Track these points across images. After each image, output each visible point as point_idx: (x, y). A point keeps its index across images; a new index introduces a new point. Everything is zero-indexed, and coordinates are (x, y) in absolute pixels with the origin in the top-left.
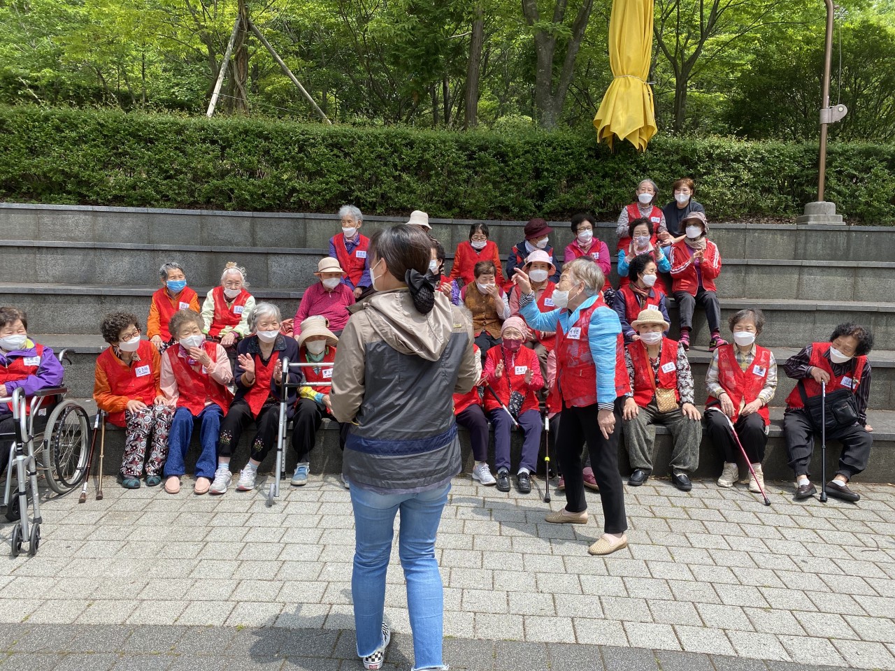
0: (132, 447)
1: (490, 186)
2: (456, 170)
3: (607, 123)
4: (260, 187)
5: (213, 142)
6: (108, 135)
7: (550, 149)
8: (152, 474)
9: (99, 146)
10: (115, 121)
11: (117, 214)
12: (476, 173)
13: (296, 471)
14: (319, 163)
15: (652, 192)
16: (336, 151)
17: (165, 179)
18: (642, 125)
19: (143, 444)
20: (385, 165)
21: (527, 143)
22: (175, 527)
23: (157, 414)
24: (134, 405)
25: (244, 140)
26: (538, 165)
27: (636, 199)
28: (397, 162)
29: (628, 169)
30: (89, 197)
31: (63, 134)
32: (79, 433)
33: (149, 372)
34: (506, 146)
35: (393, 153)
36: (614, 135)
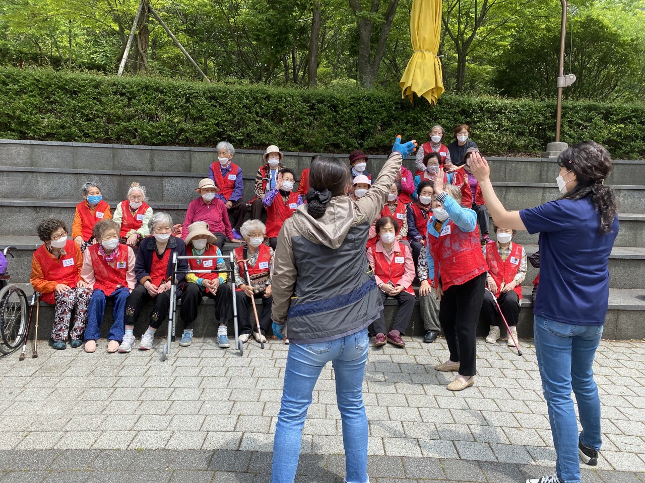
0: (60, 318)
1: (326, 129)
2: (301, 117)
3: (409, 85)
4: (157, 128)
5: (122, 94)
6: (42, 88)
7: (369, 103)
8: (75, 338)
9: (35, 96)
10: (47, 78)
11: (49, 147)
12: (316, 119)
13: (183, 336)
14: (200, 111)
15: (441, 135)
16: (213, 102)
17: (86, 121)
18: (433, 86)
19: (68, 317)
20: (250, 112)
21: (352, 98)
22: (92, 377)
23: (78, 294)
24: (61, 287)
25: (145, 93)
26: (360, 114)
27: (429, 139)
28: (258, 110)
29: (424, 118)
30: (28, 134)
31: (8, 87)
32: (19, 309)
33: (73, 264)
34: (337, 100)
35: (255, 104)
36: (414, 93)
